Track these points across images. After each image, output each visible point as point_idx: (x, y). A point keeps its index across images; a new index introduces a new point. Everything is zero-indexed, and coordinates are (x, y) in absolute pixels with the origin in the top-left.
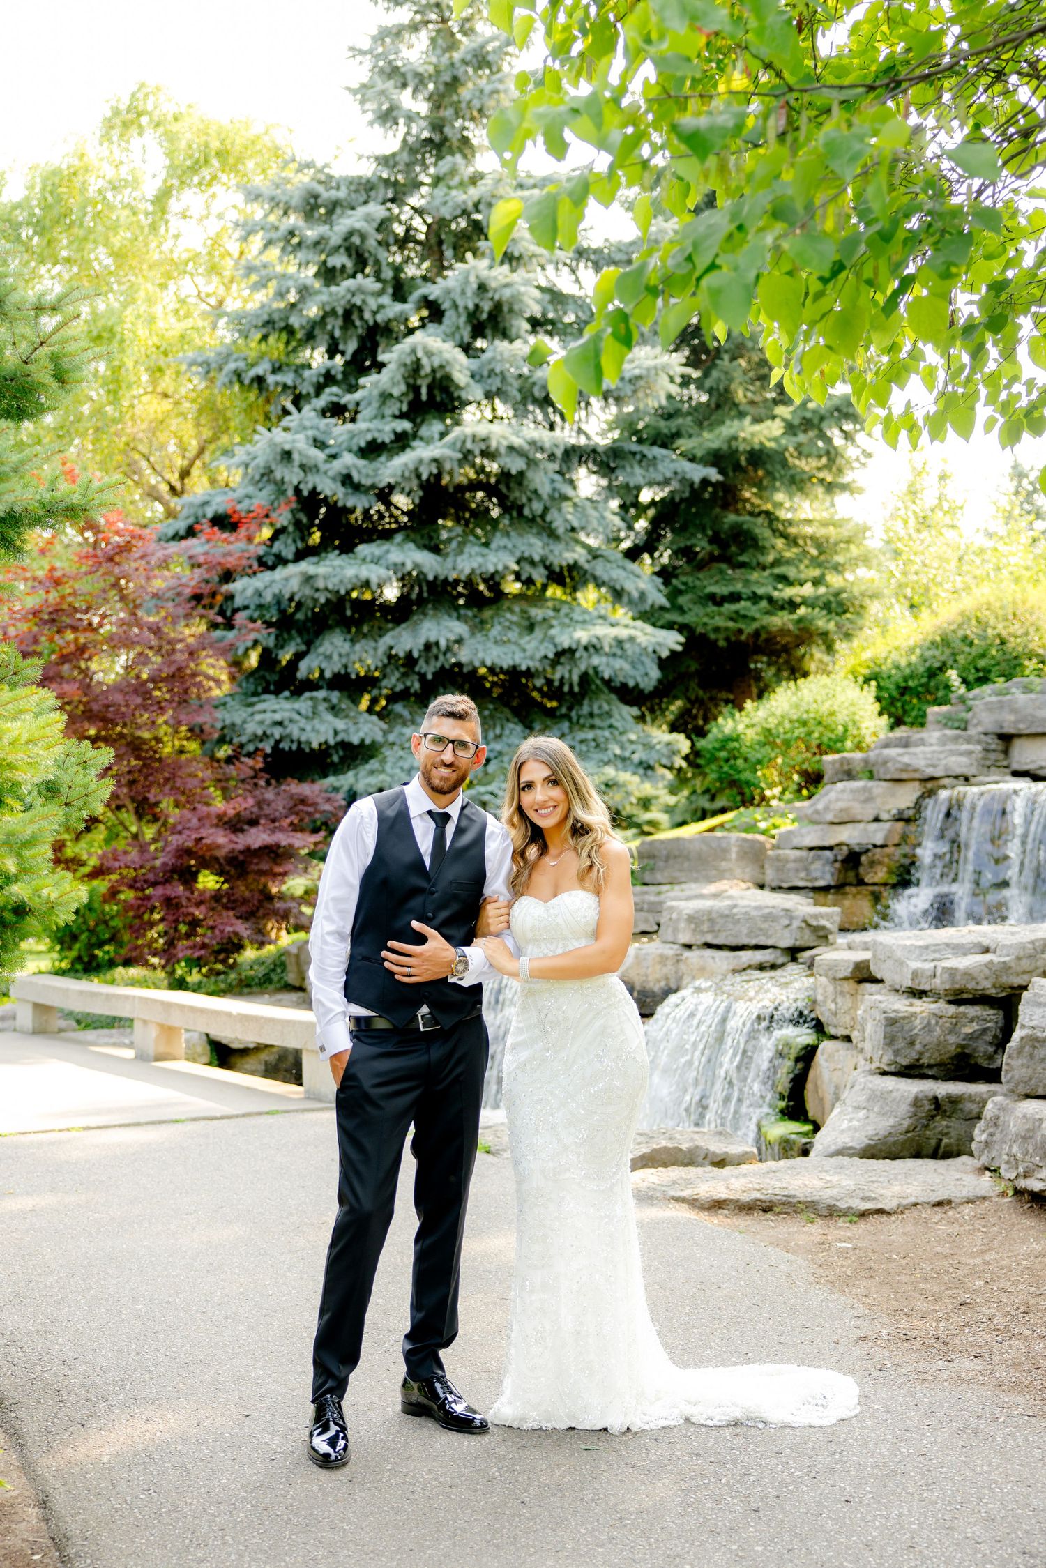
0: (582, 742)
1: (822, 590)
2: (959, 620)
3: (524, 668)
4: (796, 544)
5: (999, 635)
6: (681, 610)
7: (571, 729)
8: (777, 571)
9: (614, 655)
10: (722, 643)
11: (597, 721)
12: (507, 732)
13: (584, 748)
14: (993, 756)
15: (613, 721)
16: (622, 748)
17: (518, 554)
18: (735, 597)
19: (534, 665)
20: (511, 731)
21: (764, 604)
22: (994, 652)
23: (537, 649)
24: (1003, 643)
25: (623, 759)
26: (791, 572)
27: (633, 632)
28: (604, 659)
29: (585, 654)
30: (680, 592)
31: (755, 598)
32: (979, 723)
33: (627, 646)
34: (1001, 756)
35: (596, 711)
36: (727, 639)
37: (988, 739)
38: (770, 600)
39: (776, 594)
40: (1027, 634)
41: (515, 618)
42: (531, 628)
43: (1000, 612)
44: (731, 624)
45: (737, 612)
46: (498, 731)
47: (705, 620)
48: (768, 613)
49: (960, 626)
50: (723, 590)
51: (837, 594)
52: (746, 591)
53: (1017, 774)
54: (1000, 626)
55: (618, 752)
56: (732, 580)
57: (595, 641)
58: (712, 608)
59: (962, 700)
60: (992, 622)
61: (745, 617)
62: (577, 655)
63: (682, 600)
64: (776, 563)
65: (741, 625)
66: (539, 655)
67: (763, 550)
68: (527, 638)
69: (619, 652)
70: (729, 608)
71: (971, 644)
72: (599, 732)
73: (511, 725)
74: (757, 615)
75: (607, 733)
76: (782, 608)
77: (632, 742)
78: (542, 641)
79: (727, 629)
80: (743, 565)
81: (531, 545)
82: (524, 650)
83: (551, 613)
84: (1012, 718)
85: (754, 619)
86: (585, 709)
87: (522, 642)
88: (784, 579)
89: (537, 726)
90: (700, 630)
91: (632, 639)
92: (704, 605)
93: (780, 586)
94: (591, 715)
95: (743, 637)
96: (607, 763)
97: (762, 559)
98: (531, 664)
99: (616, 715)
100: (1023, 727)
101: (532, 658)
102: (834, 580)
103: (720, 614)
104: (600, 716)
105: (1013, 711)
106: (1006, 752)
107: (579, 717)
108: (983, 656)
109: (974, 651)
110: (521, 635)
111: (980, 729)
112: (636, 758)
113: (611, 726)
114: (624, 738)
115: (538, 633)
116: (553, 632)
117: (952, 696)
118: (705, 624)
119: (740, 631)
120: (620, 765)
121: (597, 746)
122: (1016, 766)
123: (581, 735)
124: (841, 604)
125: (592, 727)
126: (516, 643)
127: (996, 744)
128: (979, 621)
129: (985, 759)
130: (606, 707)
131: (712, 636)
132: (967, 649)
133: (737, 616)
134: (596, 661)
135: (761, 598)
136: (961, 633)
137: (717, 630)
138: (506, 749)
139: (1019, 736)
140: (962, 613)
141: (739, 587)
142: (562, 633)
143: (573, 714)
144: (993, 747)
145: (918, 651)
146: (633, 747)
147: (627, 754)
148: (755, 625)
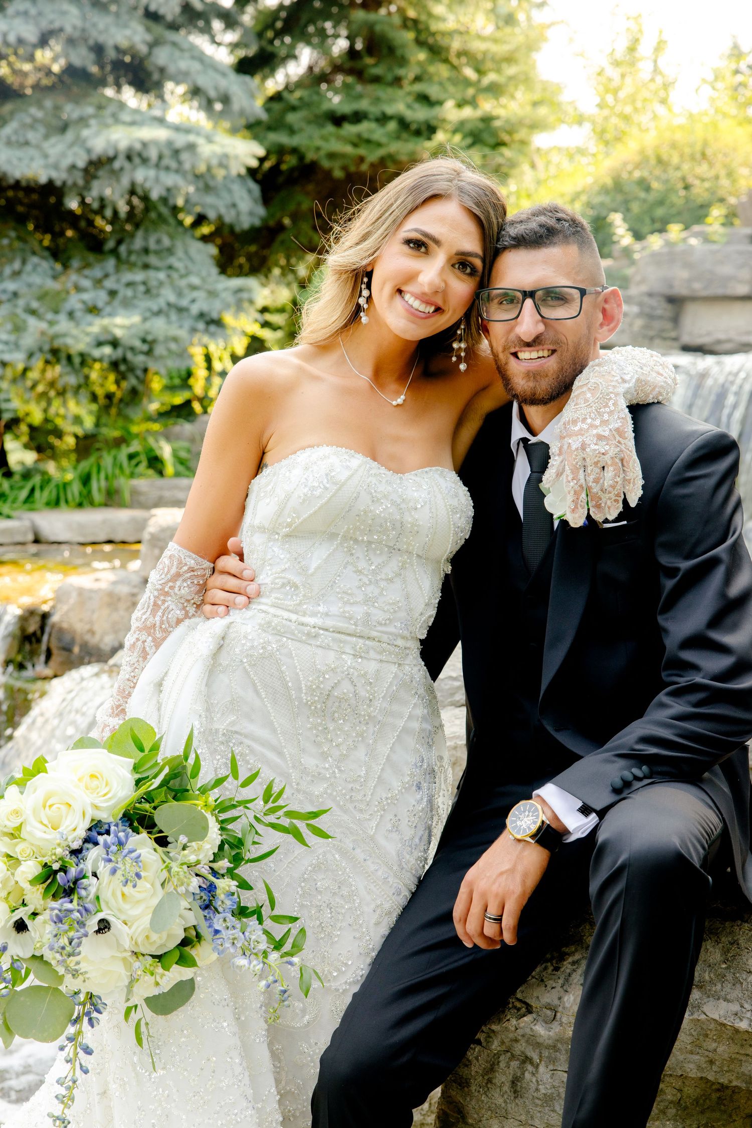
0: (129, 284)
1: (467, 112)
2: (637, 158)
3: (43, 180)
4: (446, 61)
5: (683, 179)
6: (292, 131)
7: (117, 269)
8: (418, 87)
9: (167, 168)
10: (338, 174)
11: (153, 260)
12: (29, 267)
13: (129, 293)
14: (657, 324)
15: (173, 261)
16: (180, 294)
17: (44, 25)
18: (357, 117)
19: (59, 177)
20: (35, 267)
21: (392, 126)
22: (674, 199)
23: (63, 155)
24: (687, 187)
25: (181, 310)
26: (433, 91)
27: (192, 138)
28: (152, 173)
29: (127, 165)
30: (294, 109)
31: (383, 119)
32: (643, 281)
33: (185, 156)
34: (669, 325)
35: (152, 245)
36: (344, 168)
37: (653, 302)
38: (403, 124)
39: (409, 115)
40: (717, 177)
41: (39, 114)
42: (64, 128)
43: (687, 150)
44: (348, 149)
45: (359, 136)
46: (17, 265)
47: (319, 143)
48: (398, 138)
49: (637, 166)
50: (347, 108)
51: (487, 120)
52: (374, 110)
53: (687, 349)
54: (686, 167)
55: (172, 298)
56: (360, 97)
57: (138, 146)
58: (330, 128)
59: (627, 252)
60: (675, 160)
61: (368, 141)
62: (117, 165)
63: (292, 118)
64: (418, 79)
65: (362, 151)
66: (66, 163)
67: (403, 61)
68: (53, 140)
69: (174, 165)
70: (350, 129)
71: (648, 189)
72: (152, 274)
73: (35, 260)
74: (384, 140)
75: (162, 275)
76: (418, 133)
77: (193, 288)
78: (71, 145)
79: (343, 156)
80: (376, 80)
81: (64, 13)
82: (46, 156)
83: (90, 110)
84: (684, 274)
85: (379, 145)
86: (138, 243)
87: (46, 145)
88: (424, 99)
89: (75, 263)
90: (310, 156)
91: (191, 147)
92: (321, 126)
93: (417, 106)
94: (146, 251)
95: (364, 167)
96: (159, 313)
97: (401, 72)
98: (54, 175)
99: (180, 253)
100: (698, 287)
101: (56, 167)
102: (487, 106)
103: (339, 138)
104: (157, 253)
105: (687, 265)
106: (676, 320)
107: (130, 252)
108: (661, 203)
109: (652, 197)
110: (46, 137)
111: (644, 288)
112: (195, 309)
113: (170, 267)
114: (183, 283)
115: (70, 135)
116: (85, 133)
117: (616, 249)
118: (318, 149)
119: (361, 159)
120: (174, 316)
121: (148, 291)
122: (686, 339)
123: (128, 276)
124: (494, 133)
125: (146, 266)
126: (38, 147)
127: (662, 309)
128: (660, 161)
129: (646, 327)
130: (166, 242)
131: (326, 164)
132: (643, 195)
133: (360, 141)
134: (141, 175)
135: (391, 118)
136: (637, 174)
137: (332, 156)
138: (23, 290)
139: (694, 299)
140: (642, 152)
141: (364, 105)
142: (98, 134)
143: (123, 249)
144: (659, 312)
145: (584, 198)
146: (195, 294)
147: (184, 303)
148: (381, 152)
